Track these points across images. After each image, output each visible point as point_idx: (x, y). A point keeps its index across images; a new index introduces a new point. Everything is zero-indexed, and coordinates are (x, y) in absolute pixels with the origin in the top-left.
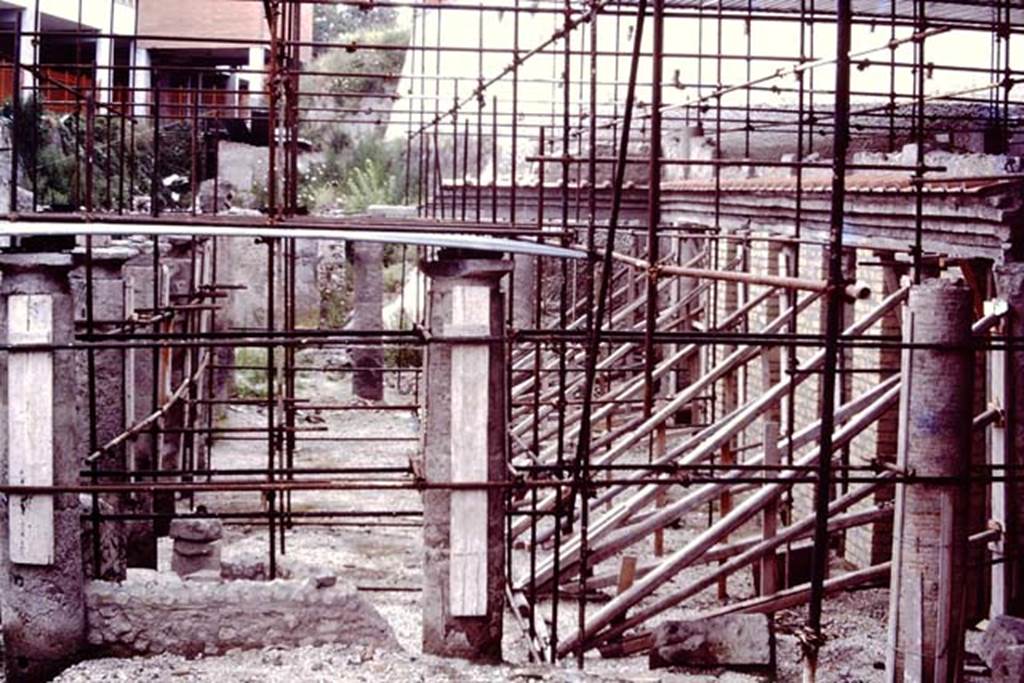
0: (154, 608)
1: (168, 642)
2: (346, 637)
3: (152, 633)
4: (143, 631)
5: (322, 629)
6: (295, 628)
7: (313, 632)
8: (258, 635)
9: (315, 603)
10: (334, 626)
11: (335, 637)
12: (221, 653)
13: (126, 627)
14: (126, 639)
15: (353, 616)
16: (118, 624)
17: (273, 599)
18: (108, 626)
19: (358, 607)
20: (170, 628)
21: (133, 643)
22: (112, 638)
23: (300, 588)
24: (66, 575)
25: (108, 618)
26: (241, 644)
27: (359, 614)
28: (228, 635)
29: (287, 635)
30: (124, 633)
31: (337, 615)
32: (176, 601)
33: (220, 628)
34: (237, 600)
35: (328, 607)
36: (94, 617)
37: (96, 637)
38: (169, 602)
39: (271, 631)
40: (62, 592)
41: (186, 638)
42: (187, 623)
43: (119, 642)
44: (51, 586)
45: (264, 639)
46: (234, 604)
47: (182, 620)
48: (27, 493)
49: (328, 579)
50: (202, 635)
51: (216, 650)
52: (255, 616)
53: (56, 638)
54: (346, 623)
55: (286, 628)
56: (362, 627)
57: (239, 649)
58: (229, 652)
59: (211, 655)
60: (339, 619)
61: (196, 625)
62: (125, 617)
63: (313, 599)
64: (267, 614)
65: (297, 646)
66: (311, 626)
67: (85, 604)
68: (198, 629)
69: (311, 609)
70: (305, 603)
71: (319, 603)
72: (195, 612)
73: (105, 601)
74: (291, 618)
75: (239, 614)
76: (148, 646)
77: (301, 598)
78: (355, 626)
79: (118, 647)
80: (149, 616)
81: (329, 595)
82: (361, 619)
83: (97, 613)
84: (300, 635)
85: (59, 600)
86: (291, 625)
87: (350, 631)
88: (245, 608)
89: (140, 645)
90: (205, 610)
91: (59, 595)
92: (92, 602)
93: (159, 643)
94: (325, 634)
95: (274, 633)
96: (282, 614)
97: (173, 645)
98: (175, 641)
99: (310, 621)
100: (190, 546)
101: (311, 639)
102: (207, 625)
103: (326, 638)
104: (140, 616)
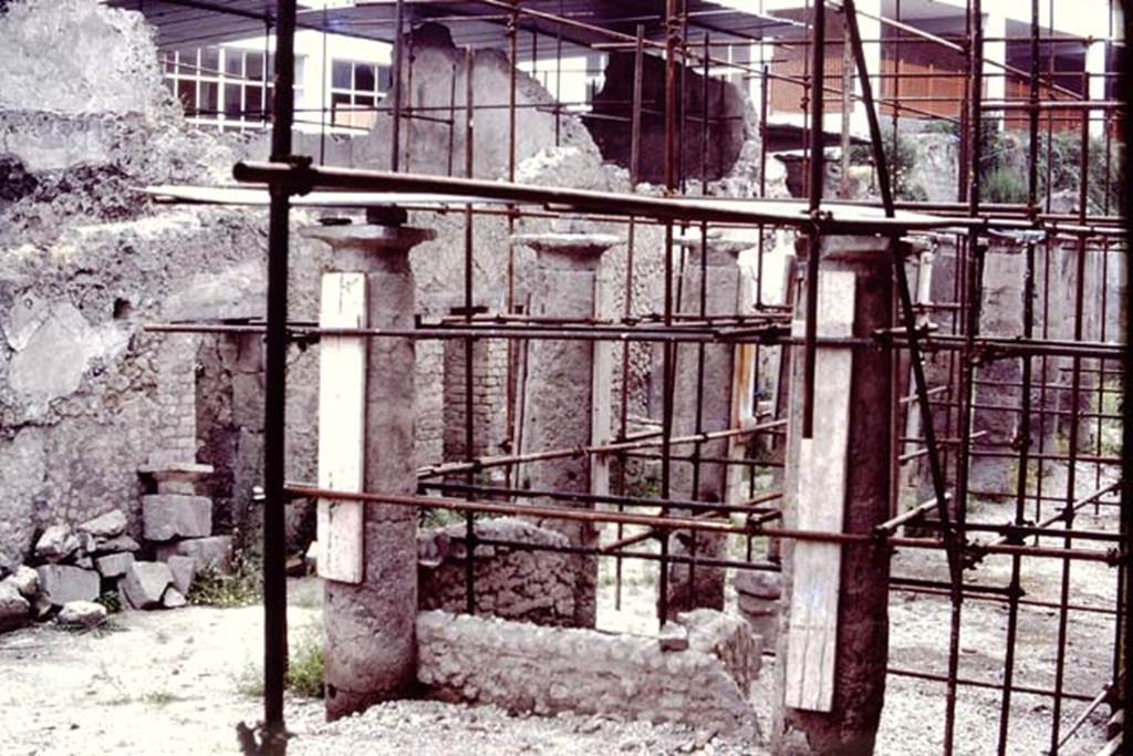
0: (484, 649)
1: (497, 691)
2: (693, 717)
3: (480, 679)
4: (472, 675)
5: (665, 702)
6: (633, 696)
7: (654, 705)
8: (592, 699)
9: (658, 670)
10: (679, 701)
11: (679, 715)
12: (552, 715)
13: (455, 668)
14: (457, 681)
15: (702, 693)
16: (448, 665)
17: (609, 658)
18: (438, 664)
19: (708, 682)
20: (499, 677)
21: (462, 687)
22: (442, 679)
23: (643, 648)
24: (378, 598)
25: (439, 655)
26: (572, 706)
27: (709, 690)
28: (560, 693)
29: (624, 704)
30: (453, 675)
31: (683, 688)
32: (504, 645)
33: (552, 683)
34: (569, 653)
35: (673, 676)
36: (424, 652)
37: (426, 675)
38: (497, 644)
39: (606, 696)
40: (375, 617)
41: (515, 691)
42: (516, 673)
43: (448, 684)
44: (362, 608)
45: (598, 705)
46: (566, 657)
47: (512, 668)
48: (335, 498)
49: (677, 641)
50: (533, 690)
51: (547, 711)
52: (589, 675)
53: (363, 668)
54: (693, 699)
55: (623, 696)
56: (712, 708)
57: (572, 713)
58: (560, 715)
59: (539, 715)
60: (686, 692)
61: (526, 676)
62: (455, 658)
63: (655, 663)
64: (602, 675)
65: (635, 719)
66: (653, 697)
67: (414, 636)
68: (527, 681)
69: (652, 677)
70: (647, 670)
71: (663, 669)
72: (524, 661)
73: (436, 635)
74: (628, 685)
75: (571, 671)
76: (478, 693)
77: (642, 661)
78: (704, 705)
79: (447, 690)
80: (478, 659)
81: (674, 661)
82: (712, 698)
83: (427, 648)
84: (637, 706)
85: (370, 626)
86: (629, 692)
87: (697, 710)
88: (578, 665)
89: (469, 692)
90: (536, 659)
91: (369, 620)
92: (422, 634)
93: (488, 692)
94: (668, 709)
95: (609, 700)
96: (619, 678)
97: (501, 696)
98: (504, 693)
99: (650, 691)
100: (754, 601)
101: (651, 714)
102: (538, 679)
103: (669, 714)
104: (469, 657)
